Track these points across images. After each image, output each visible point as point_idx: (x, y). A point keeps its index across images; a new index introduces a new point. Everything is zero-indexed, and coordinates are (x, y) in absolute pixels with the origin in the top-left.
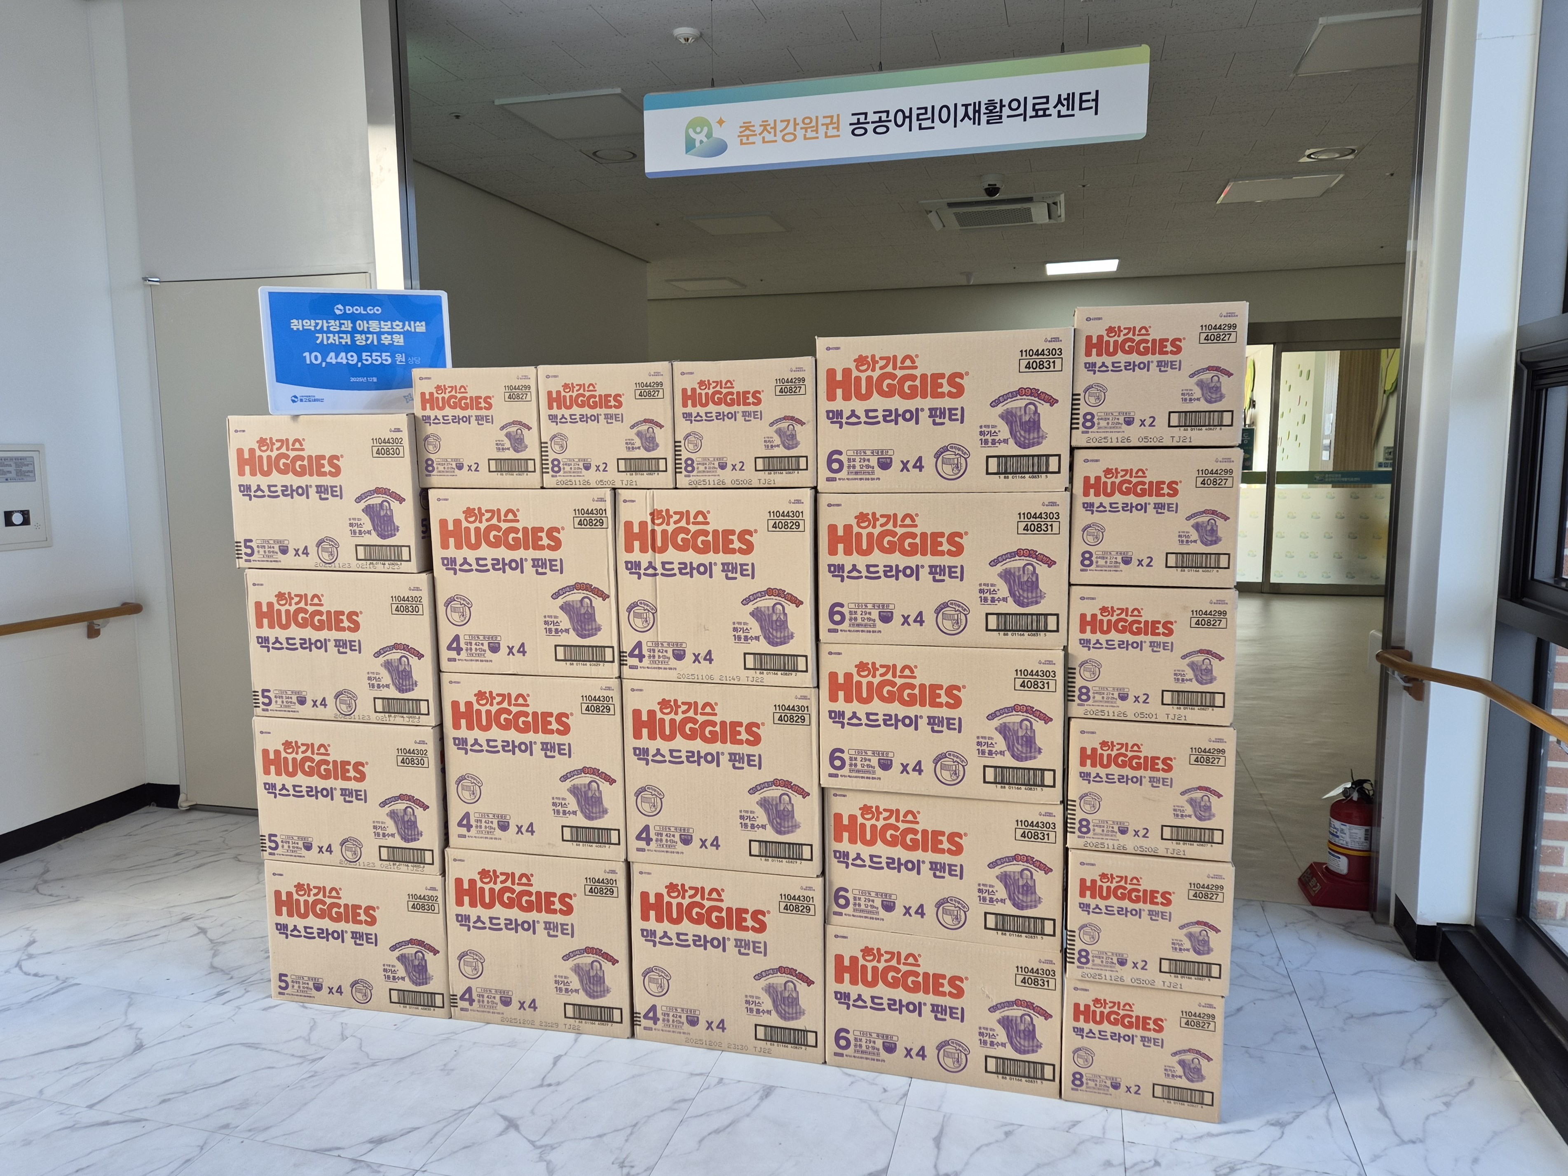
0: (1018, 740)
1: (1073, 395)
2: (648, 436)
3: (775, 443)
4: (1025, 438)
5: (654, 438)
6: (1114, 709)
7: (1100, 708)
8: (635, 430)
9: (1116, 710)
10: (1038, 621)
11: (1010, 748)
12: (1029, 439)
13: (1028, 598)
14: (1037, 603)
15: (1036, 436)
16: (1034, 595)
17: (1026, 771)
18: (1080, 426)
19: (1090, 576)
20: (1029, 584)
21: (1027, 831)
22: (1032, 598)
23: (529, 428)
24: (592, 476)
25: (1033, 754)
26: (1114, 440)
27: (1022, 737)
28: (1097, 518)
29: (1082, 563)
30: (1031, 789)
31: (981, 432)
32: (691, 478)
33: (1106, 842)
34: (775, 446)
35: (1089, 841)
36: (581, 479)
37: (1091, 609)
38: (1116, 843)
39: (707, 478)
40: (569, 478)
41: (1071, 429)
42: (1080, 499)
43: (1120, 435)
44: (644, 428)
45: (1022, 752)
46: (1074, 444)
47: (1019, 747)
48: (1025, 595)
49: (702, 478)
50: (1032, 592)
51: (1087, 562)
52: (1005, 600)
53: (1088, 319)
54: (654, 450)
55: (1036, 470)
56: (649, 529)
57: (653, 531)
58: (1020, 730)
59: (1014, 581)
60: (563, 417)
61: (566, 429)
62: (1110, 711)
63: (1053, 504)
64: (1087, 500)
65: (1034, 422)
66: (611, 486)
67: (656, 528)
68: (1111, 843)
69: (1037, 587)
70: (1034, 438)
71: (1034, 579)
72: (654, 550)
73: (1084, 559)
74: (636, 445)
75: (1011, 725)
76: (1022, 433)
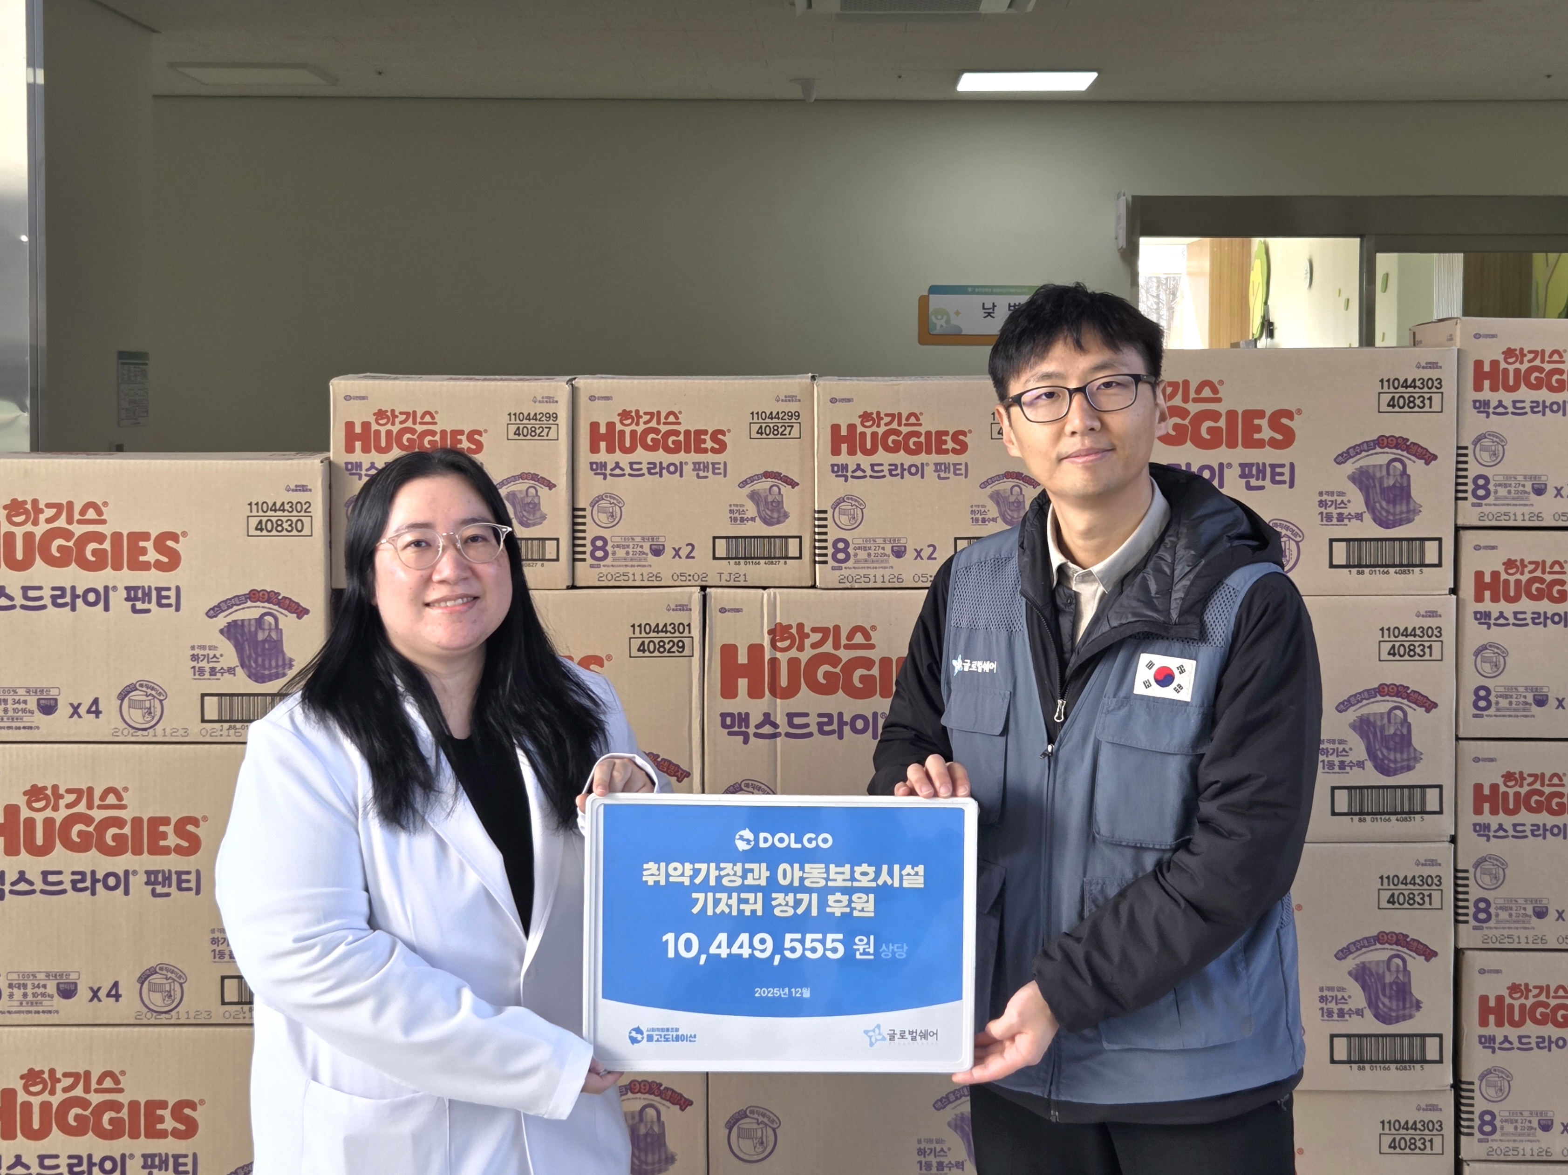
0: (1384, 990)
1: (1458, 448)
2: (770, 499)
3: (990, 515)
4: (1387, 512)
5: (780, 503)
6: (1526, 932)
7: (1506, 932)
8: (748, 489)
9: (1531, 933)
10: (1411, 799)
11: (1372, 1003)
12: (1394, 514)
13: (1395, 761)
14: (1409, 768)
15: (1404, 508)
16: (1405, 756)
17: (1398, 1040)
18: (1469, 495)
19: (1489, 725)
20: (1397, 740)
21: (1398, 1138)
22: (1403, 760)
23: (551, 486)
24: (664, 566)
25: (1407, 1012)
26: (1520, 517)
27: (1391, 984)
28: (1496, 635)
29: (1476, 706)
30: (1405, 1069)
31: (1321, 502)
32: (843, 572)
33: (1521, 1146)
34: (990, 520)
35: (1495, 1145)
36: (645, 571)
37: (1490, 776)
38: (1536, 1146)
39: (872, 572)
40: (622, 570)
41: (1457, 499)
42: (1472, 607)
43: (1527, 510)
44: (763, 485)
45: (1391, 1009)
46: (1460, 522)
47: (1386, 1001)
48: (1392, 757)
49: (862, 572)
50: (1402, 752)
51: (1482, 704)
52: (1361, 764)
53: (1477, 336)
54: (779, 522)
55: (1405, 562)
56: (767, 657)
57: (774, 662)
58: (1387, 974)
59: (1375, 734)
60: (617, 465)
61: (622, 486)
62: (1522, 936)
63: (1433, 614)
64: (1481, 607)
65: (1402, 488)
66: (699, 583)
67: (779, 655)
68: (1528, 1146)
69: (1410, 743)
70: (1401, 513)
71: (1405, 732)
72: (773, 693)
73: (1479, 698)
74: (749, 515)
75: (1373, 968)
76: (1384, 504)
